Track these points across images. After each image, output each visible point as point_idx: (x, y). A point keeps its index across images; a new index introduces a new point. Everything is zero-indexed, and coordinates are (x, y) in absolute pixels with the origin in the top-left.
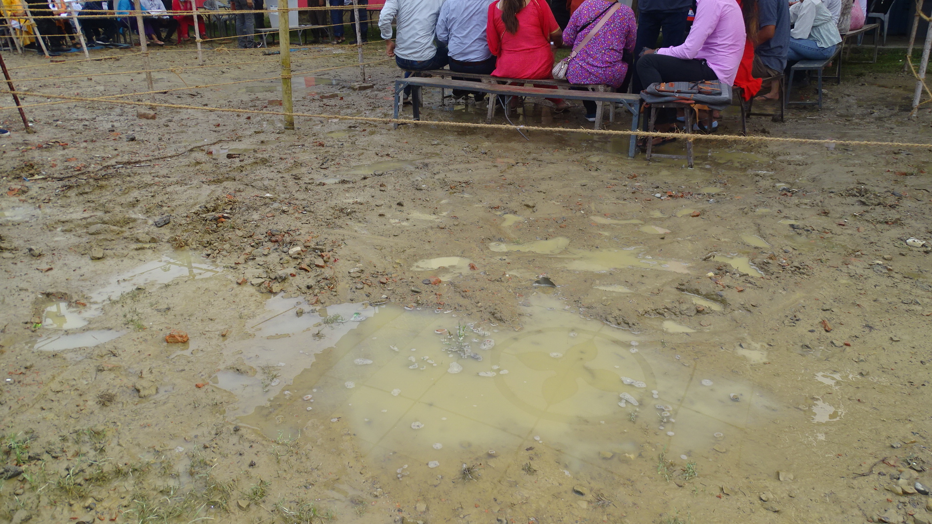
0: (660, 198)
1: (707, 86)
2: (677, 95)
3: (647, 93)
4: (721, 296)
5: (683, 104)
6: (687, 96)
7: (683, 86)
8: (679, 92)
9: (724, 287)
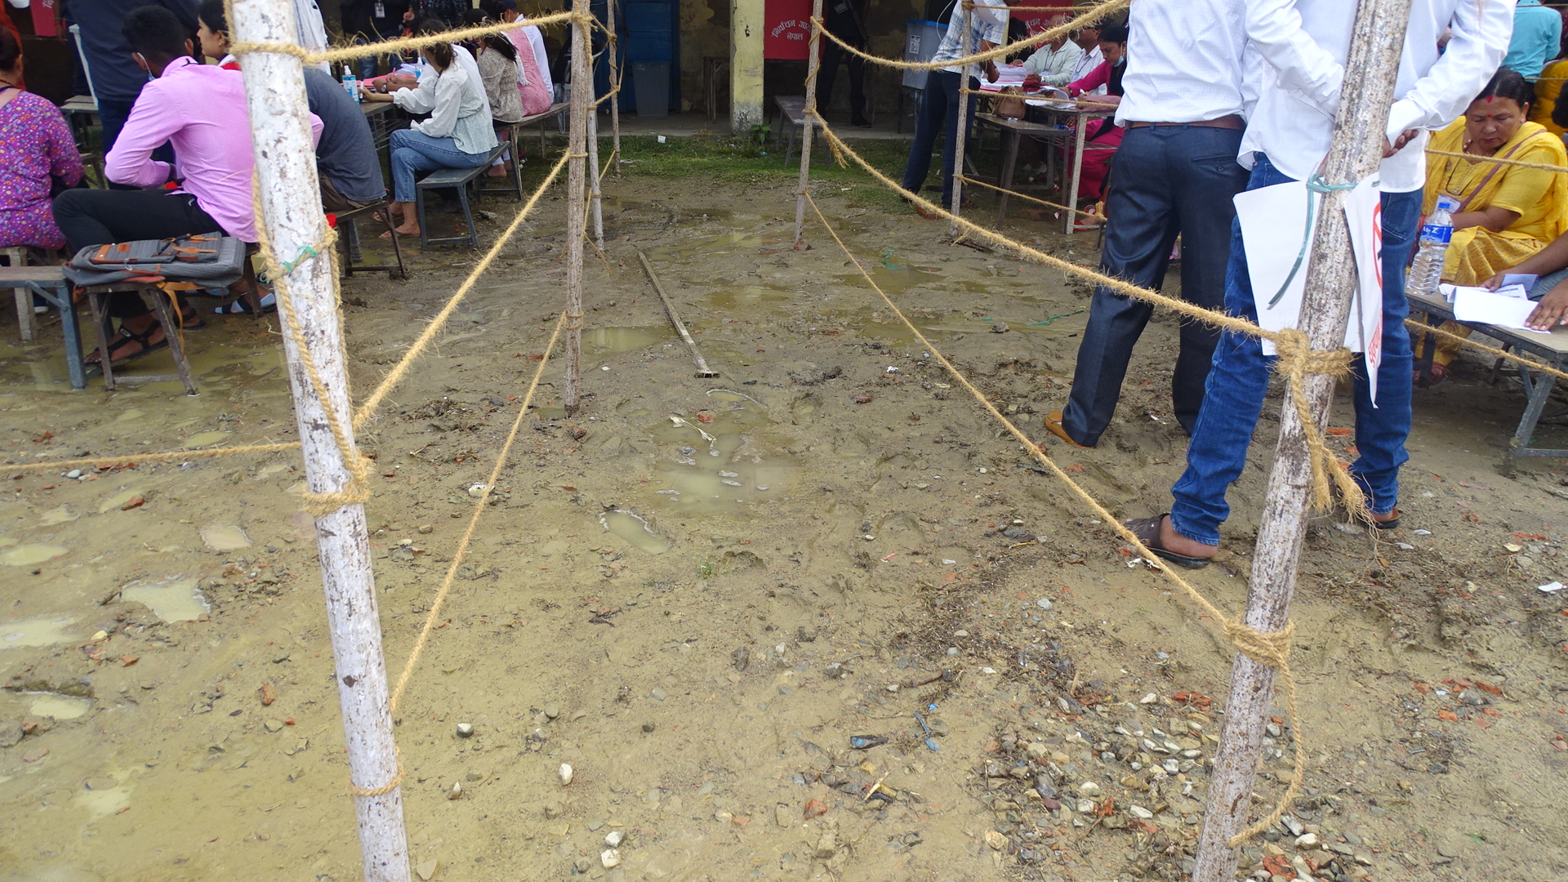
0: (76, 478)
1: (191, 247)
2: (130, 268)
3: (75, 268)
4: (87, 685)
5: (142, 284)
6: (149, 268)
7: (144, 249)
8: (132, 262)
9: (100, 662)
